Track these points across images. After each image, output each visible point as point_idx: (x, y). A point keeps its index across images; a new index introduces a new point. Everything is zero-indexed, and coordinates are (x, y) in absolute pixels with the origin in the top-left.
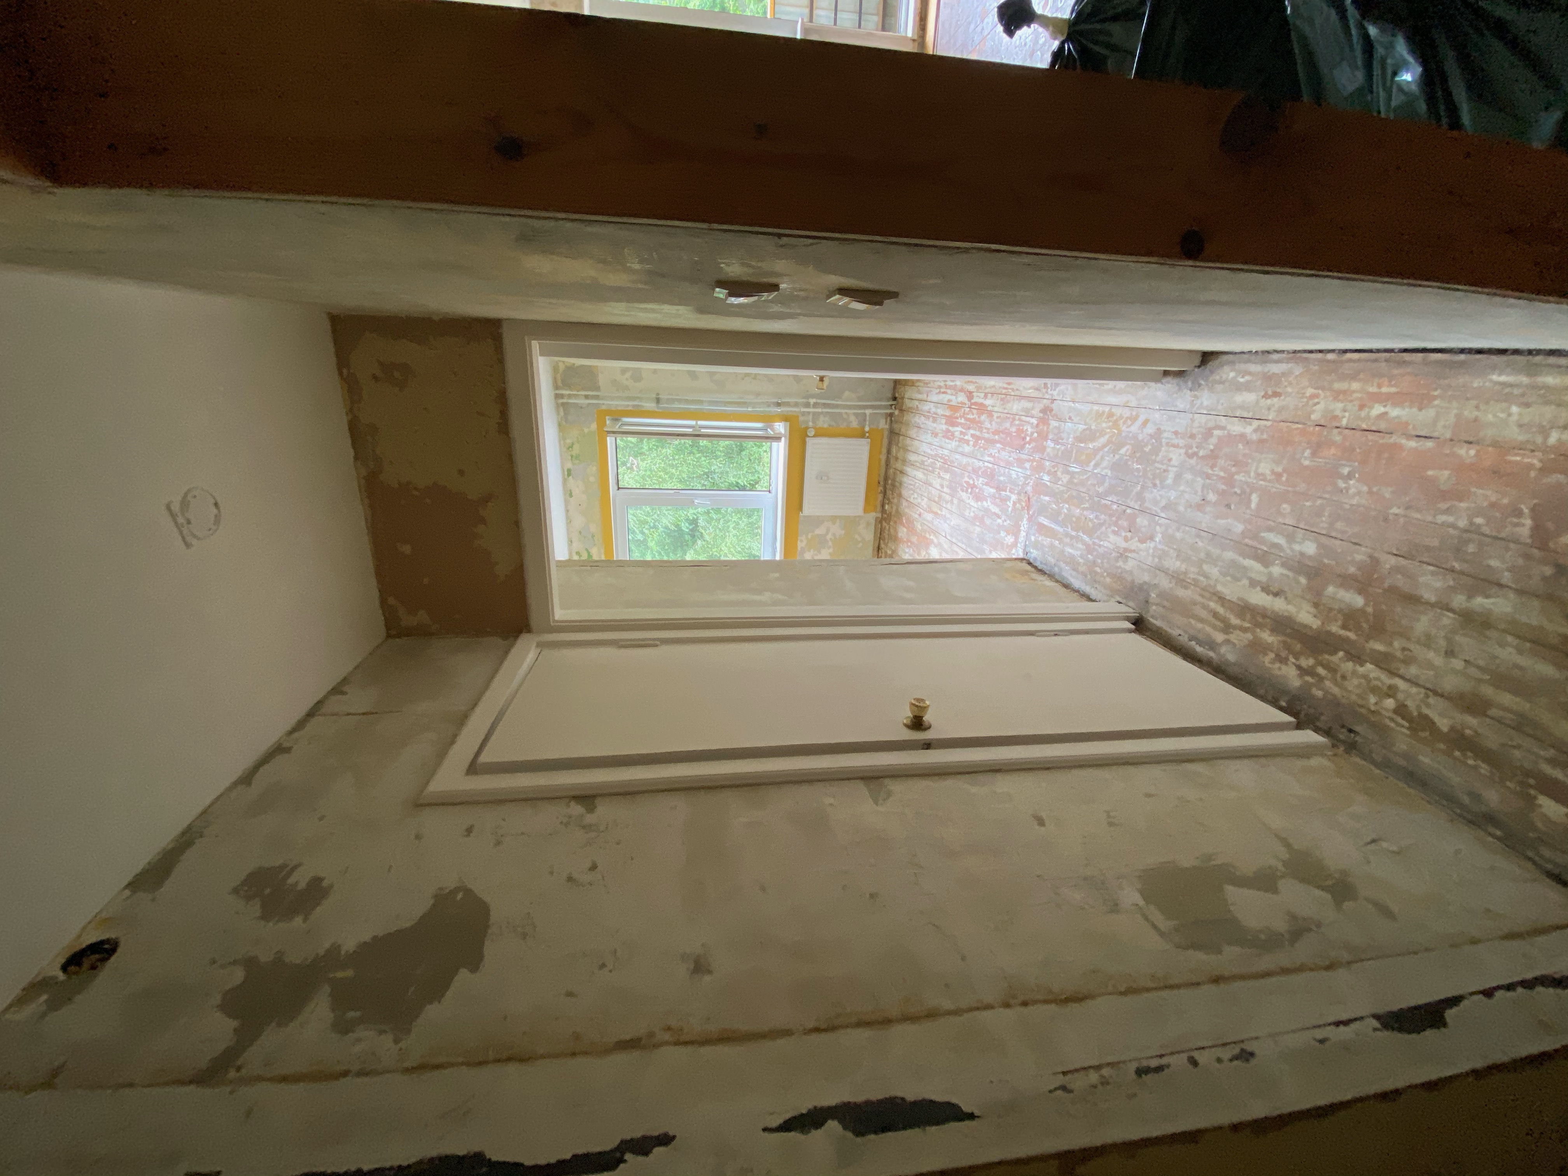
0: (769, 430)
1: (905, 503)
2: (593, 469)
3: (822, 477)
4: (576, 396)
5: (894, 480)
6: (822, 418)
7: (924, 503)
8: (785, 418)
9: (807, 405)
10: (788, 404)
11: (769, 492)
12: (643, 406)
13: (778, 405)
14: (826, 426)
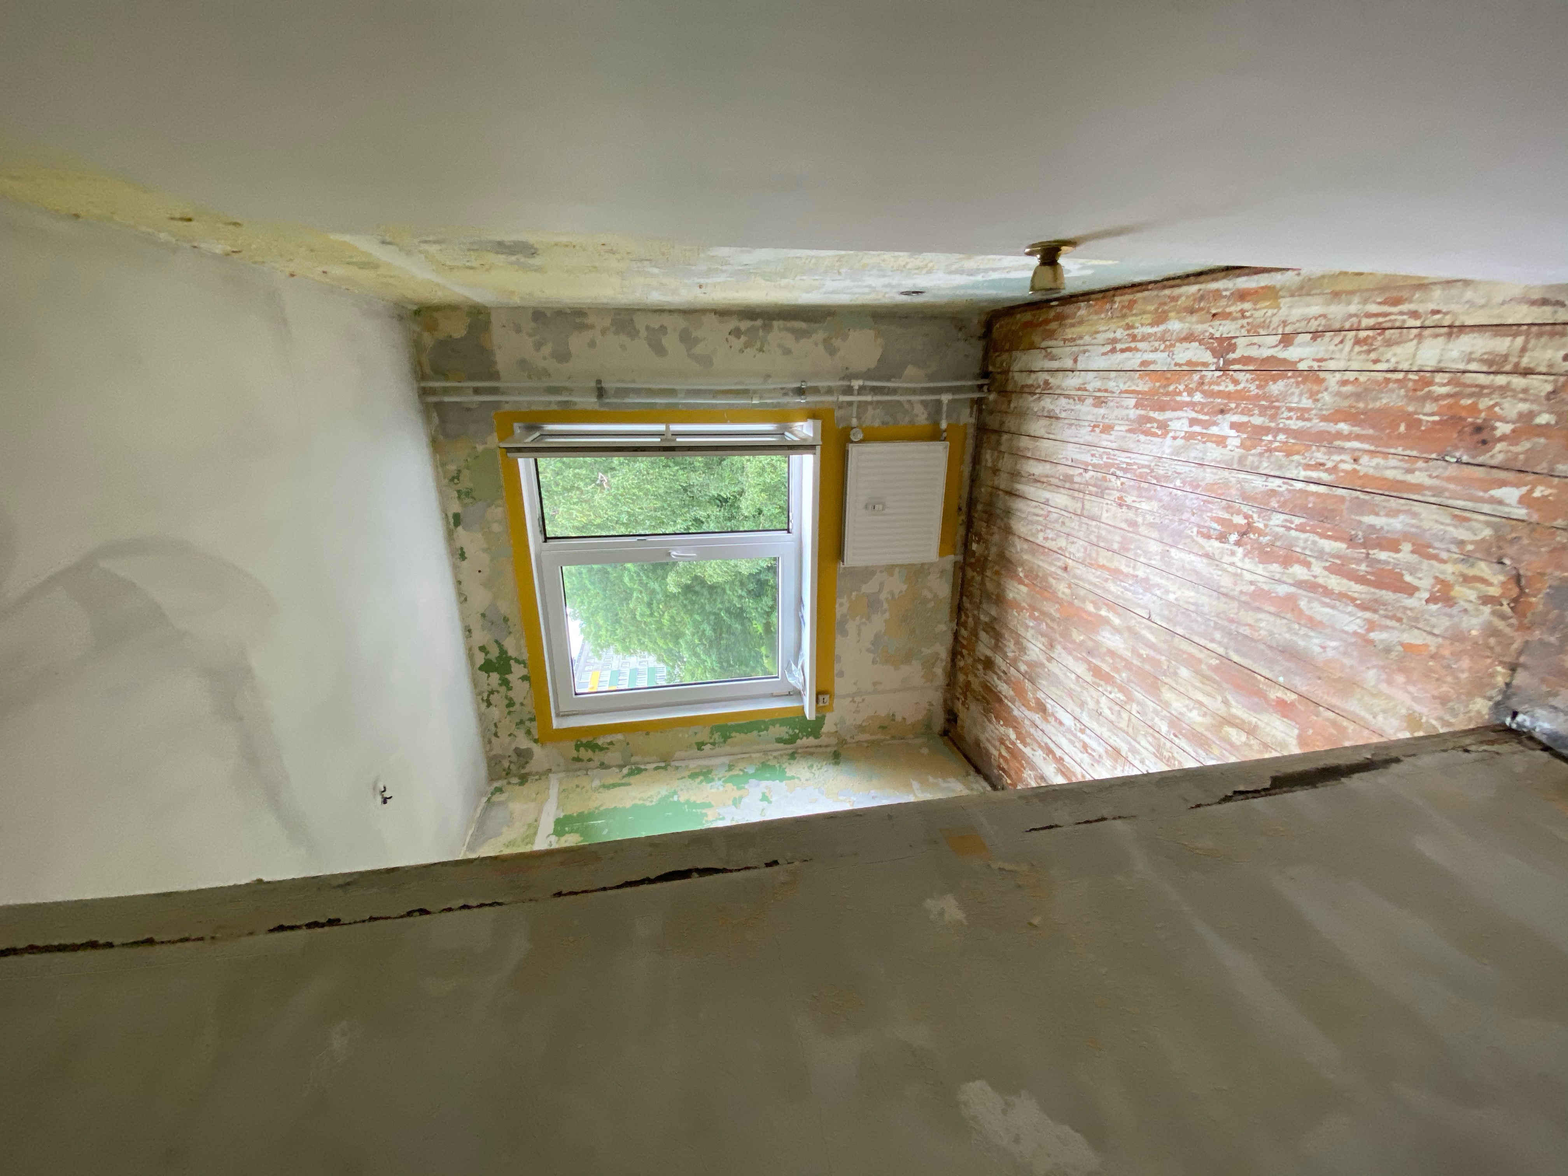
0: (786, 433)
2: (497, 512)
3: (872, 506)
4: (457, 391)
8: (813, 415)
9: (849, 391)
10: (816, 390)
11: (788, 531)
12: (575, 404)
13: (800, 392)
14: (877, 424)
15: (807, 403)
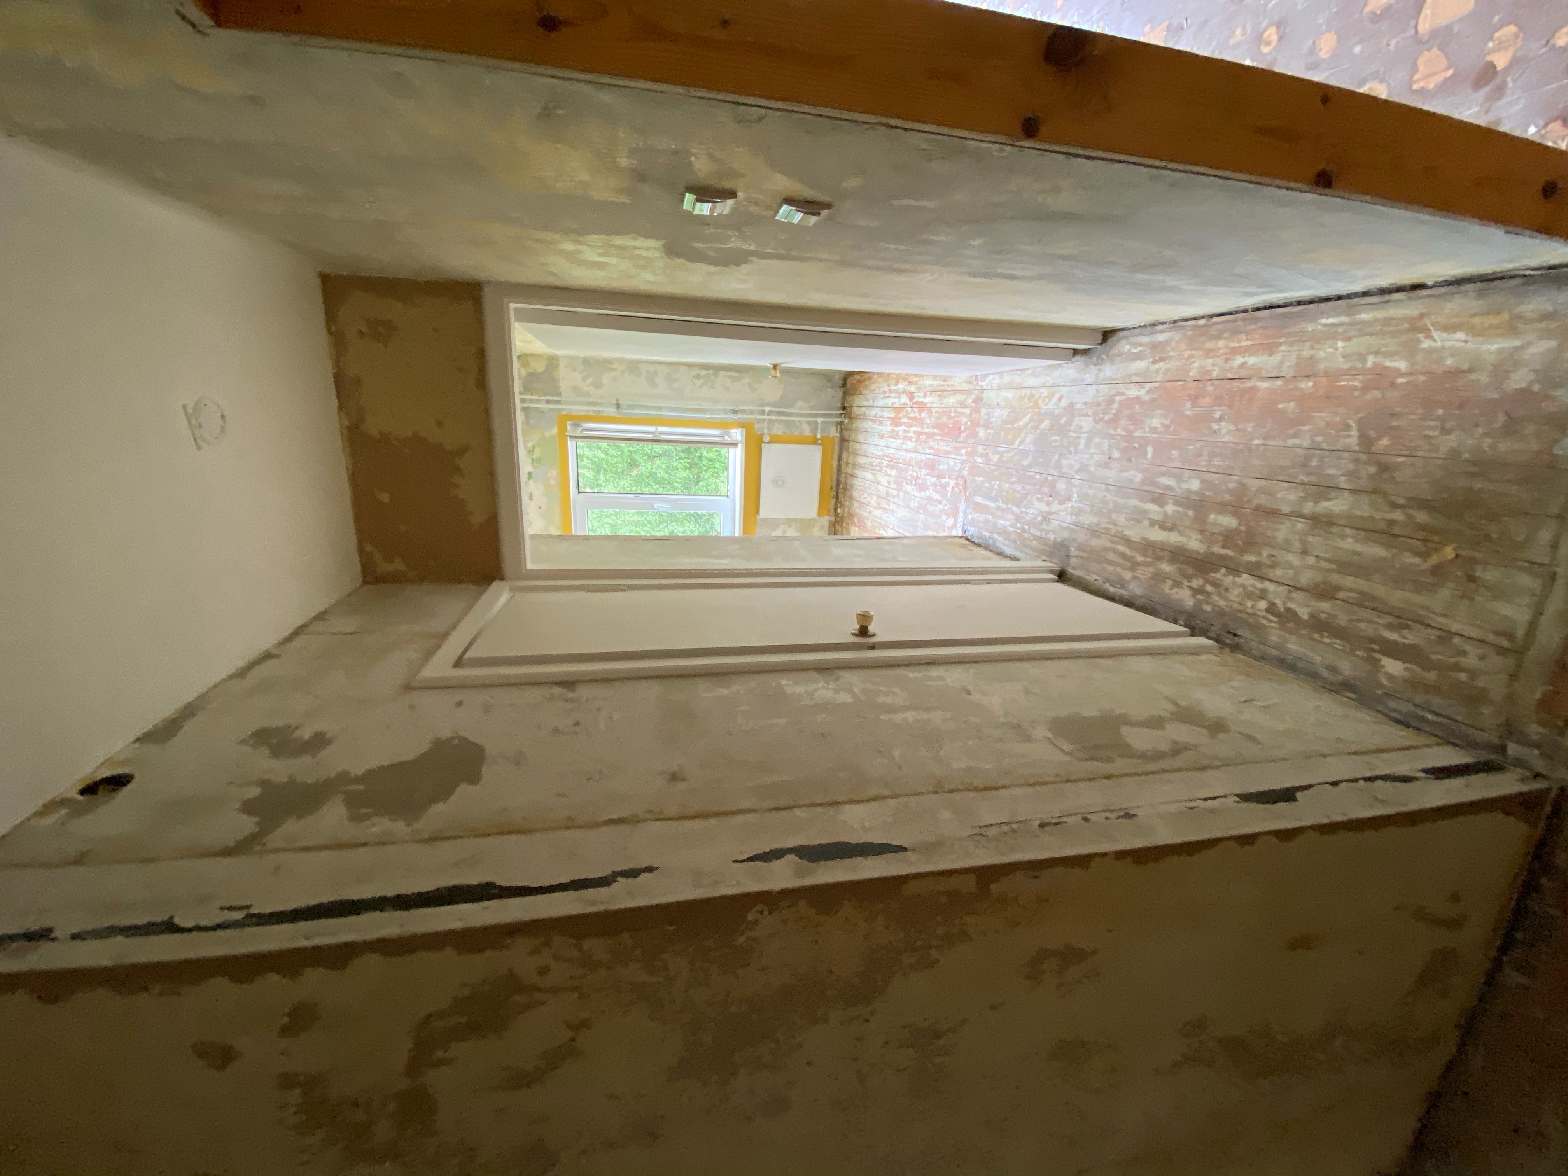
0: (726, 436)
1: (856, 504)
2: (554, 473)
3: (778, 482)
4: (538, 401)
5: (846, 484)
6: (776, 425)
7: (874, 501)
8: (741, 425)
9: (763, 413)
10: (743, 412)
11: (727, 496)
12: (603, 412)
13: (735, 412)
14: (780, 433)
15: (738, 418)
